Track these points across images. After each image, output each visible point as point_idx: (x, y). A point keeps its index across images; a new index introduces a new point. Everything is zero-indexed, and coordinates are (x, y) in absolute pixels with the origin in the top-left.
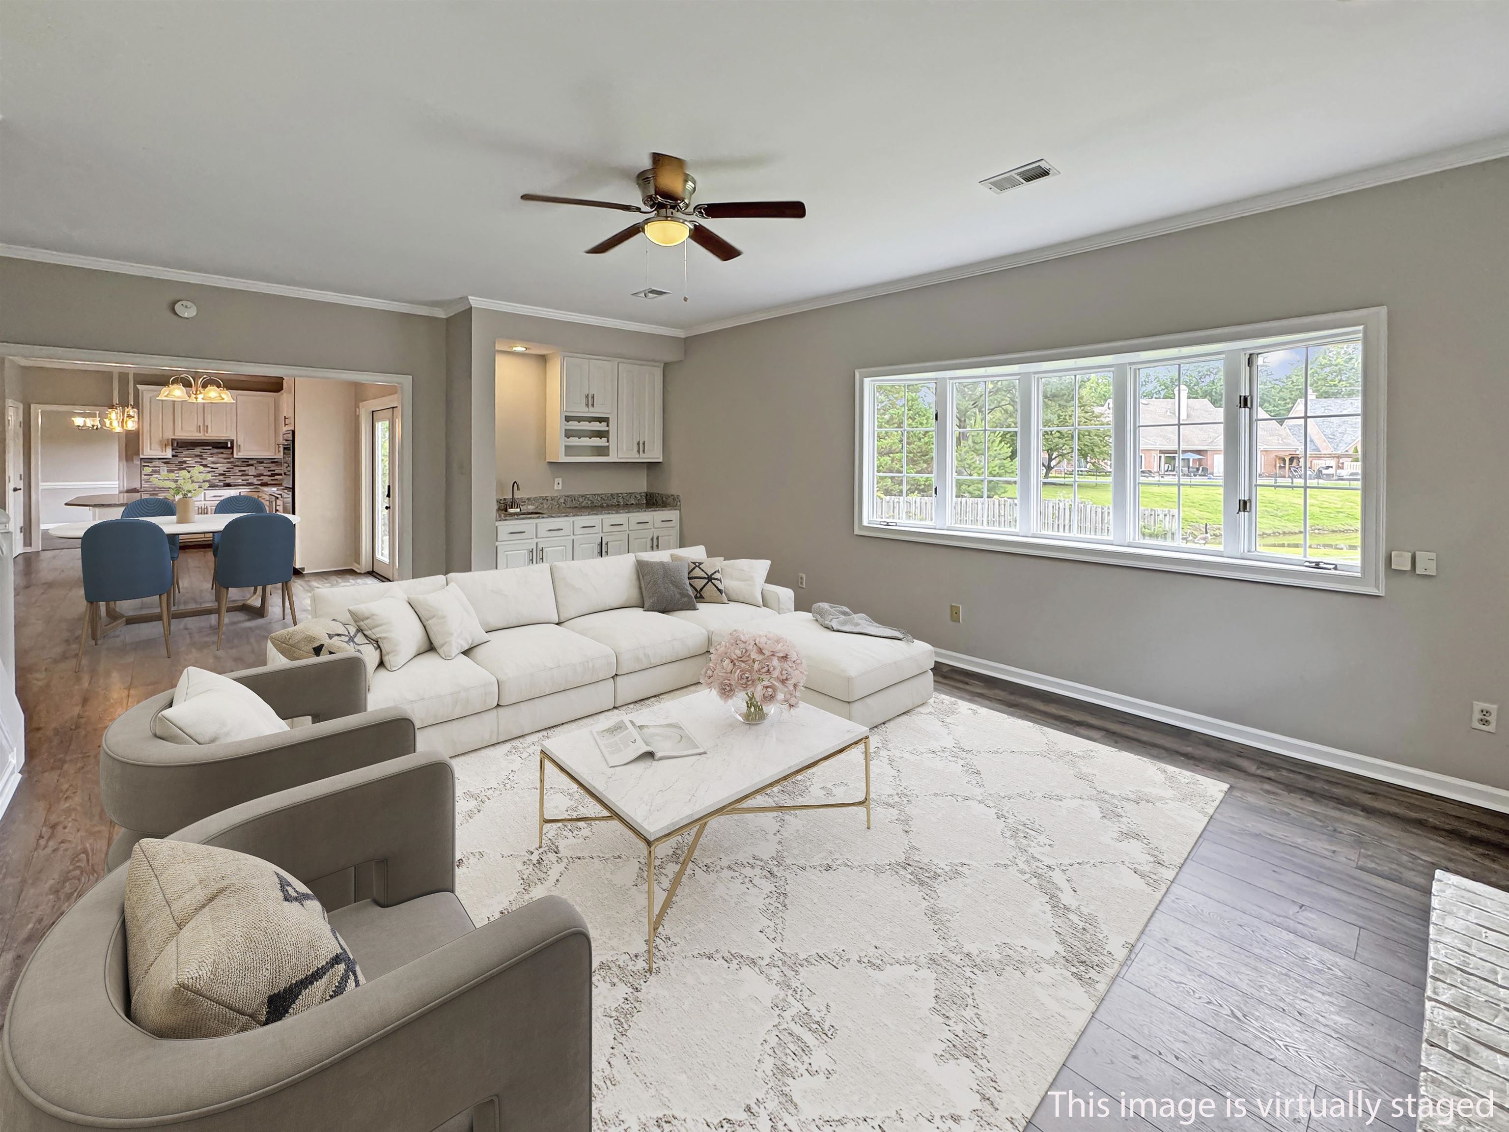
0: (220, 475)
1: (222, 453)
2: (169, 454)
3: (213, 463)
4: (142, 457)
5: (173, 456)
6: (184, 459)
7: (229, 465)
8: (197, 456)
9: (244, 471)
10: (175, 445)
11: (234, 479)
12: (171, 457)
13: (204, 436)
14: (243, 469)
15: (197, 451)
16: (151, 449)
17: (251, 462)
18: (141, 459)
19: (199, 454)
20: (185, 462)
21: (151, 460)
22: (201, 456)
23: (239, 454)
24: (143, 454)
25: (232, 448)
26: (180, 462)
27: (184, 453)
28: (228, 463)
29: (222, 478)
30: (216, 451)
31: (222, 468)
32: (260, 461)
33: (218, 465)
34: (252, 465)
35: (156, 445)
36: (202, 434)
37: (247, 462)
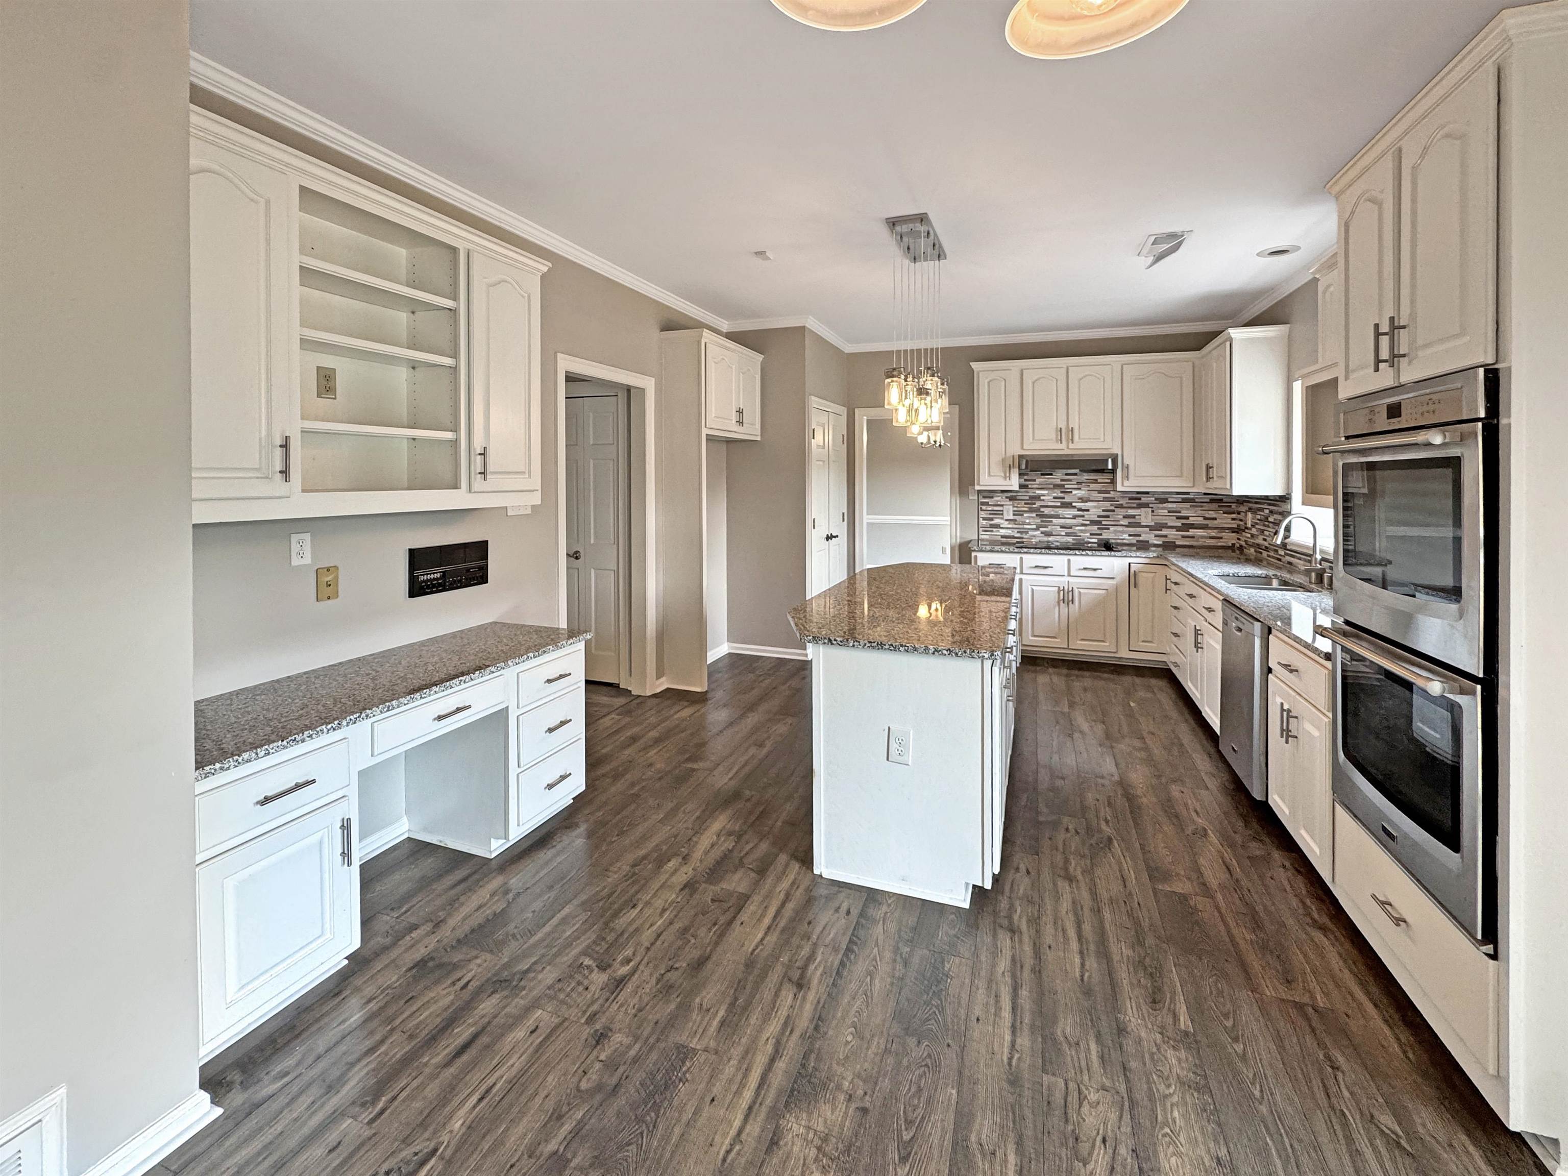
0: (1093, 523)
1: (1095, 482)
2: (1014, 483)
3: (1082, 500)
4: (977, 488)
5: (1021, 486)
6: (1038, 492)
7: (1107, 505)
8: (1056, 486)
9: (1134, 517)
10: (1023, 467)
11: (1115, 532)
12: (1016, 488)
13: (1068, 448)
14: (1131, 512)
15: (1058, 476)
16: (989, 475)
17: (1144, 500)
18: (979, 492)
19: (1058, 482)
20: (1038, 498)
21: (990, 494)
22: (1063, 486)
23: (1126, 483)
24: (979, 484)
25: (1113, 471)
26: (1032, 498)
27: (1038, 481)
28: (1105, 500)
29: (1094, 528)
30: (1086, 477)
31: (1095, 510)
32: (1162, 499)
33: (1089, 504)
34: (1146, 505)
35: (997, 470)
36: (1064, 446)
37: (1138, 499)
